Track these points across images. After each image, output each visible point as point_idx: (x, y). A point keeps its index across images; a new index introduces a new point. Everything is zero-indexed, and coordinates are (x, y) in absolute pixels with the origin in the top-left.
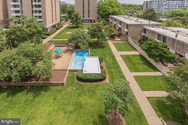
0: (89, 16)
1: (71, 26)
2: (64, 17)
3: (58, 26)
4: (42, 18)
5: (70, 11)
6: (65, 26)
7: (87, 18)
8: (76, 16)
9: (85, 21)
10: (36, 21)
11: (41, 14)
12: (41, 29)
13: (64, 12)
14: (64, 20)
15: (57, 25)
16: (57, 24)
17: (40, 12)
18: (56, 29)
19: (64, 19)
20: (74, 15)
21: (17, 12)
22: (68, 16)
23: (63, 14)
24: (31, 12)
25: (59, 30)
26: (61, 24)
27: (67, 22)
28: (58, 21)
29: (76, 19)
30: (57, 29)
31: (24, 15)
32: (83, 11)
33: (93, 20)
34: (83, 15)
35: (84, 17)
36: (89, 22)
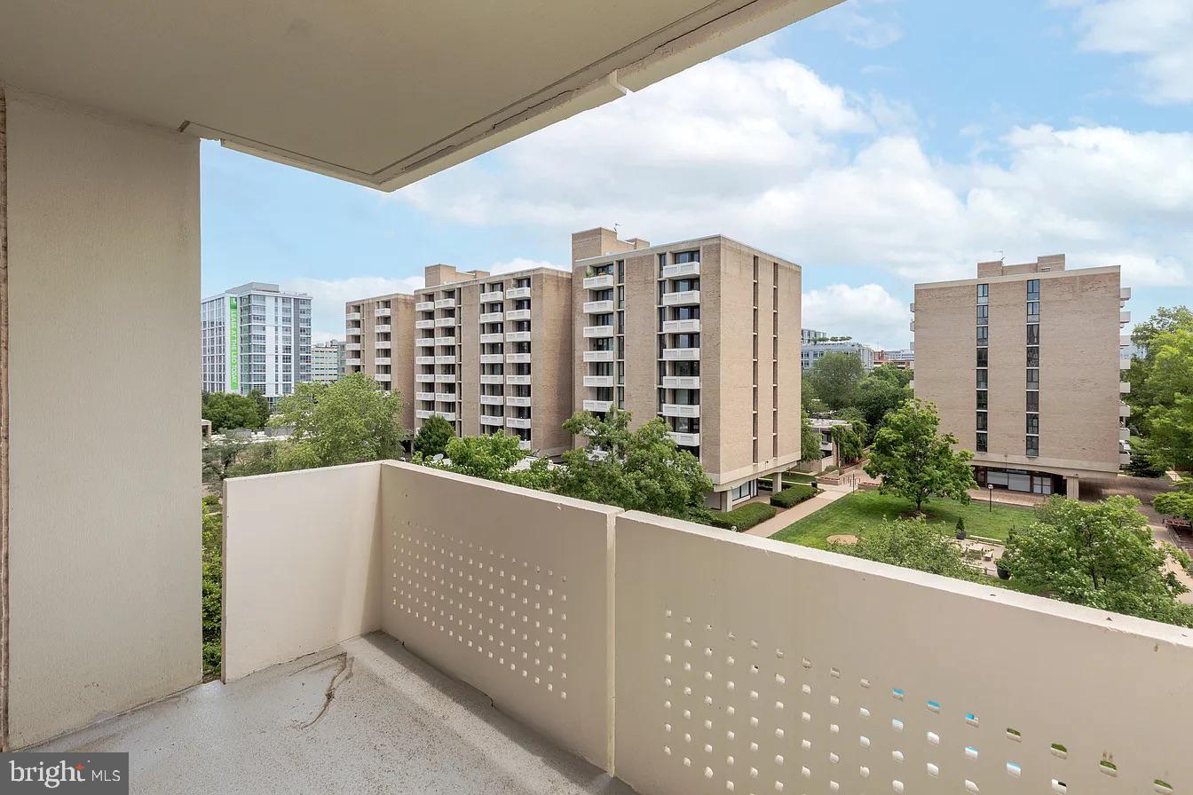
0: (1032, 445)
1: (875, 497)
2: (828, 434)
3: (784, 486)
4: (698, 431)
5: (880, 399)
6: (831, 494)
7: (1019, 459)
8: (914, 433)
9: (993, 478)
10: (665, 443)
11: (694, 411)
12: (684, 486)
13: (836, 406)
14: (828, 453)
15: (780, 481)
16: (785, 475)
17: (693, 396)
18: (775, 503)
19: (830, 447)
20: (897, 428)
21: (603, 394)
22: (857, 429)
23: (829, 417)
24: (655, 395)
25: (788, 512)
26: (807, 478)
27: (850, 471)
28: (790, 455)
29: (912, 456)
30: (780, 504)
31: (627, 407)
32: (982, 399)
33: (1082, 475)
34: (977, 434)
35: (986, 450)
36: (1037, 489)
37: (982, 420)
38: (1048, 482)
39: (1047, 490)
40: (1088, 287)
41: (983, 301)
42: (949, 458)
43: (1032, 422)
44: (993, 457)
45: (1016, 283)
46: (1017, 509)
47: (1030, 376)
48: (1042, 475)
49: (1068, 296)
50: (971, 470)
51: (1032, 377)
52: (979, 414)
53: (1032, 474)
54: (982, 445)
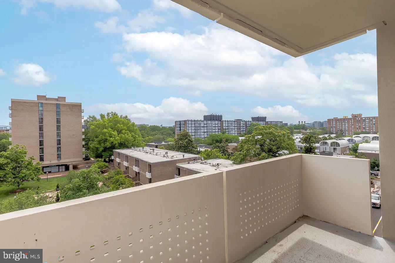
8: (16, 159)
32: (41, 143)
33: (73, 163)
34: (40, 155)
35: (43, 160)
36: (61, 170)
37: (42, 150)
38: (64, 167)
39: (64, 170)
40: (74, 108)
41: (41, 109)
42: (31, 166)
43: (59, 149)
44: (46, 163)
45: (53, 104)
46: (55, 178)
47: (58, 134)
48: (62, 165)
49: (68, 110)
50: (41, 168)
51: (58, 135)
52: (40, 148)
53: (59, 166)
54: (42, 159)
